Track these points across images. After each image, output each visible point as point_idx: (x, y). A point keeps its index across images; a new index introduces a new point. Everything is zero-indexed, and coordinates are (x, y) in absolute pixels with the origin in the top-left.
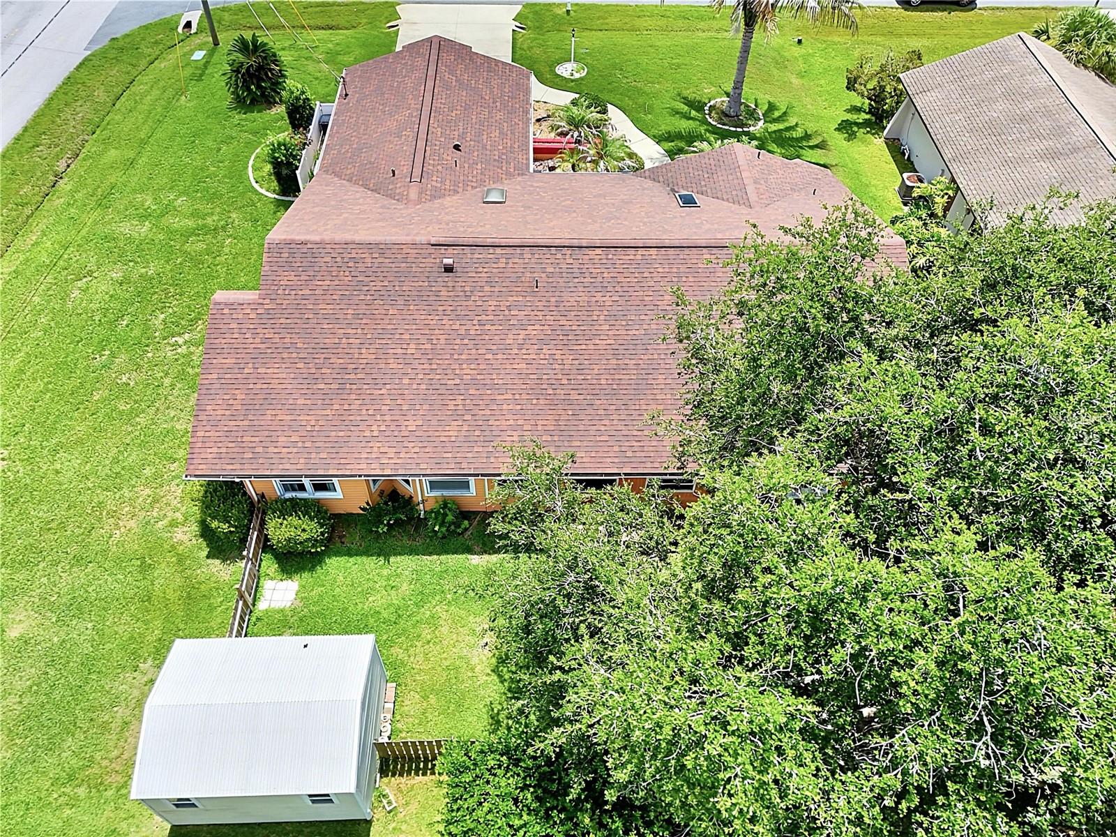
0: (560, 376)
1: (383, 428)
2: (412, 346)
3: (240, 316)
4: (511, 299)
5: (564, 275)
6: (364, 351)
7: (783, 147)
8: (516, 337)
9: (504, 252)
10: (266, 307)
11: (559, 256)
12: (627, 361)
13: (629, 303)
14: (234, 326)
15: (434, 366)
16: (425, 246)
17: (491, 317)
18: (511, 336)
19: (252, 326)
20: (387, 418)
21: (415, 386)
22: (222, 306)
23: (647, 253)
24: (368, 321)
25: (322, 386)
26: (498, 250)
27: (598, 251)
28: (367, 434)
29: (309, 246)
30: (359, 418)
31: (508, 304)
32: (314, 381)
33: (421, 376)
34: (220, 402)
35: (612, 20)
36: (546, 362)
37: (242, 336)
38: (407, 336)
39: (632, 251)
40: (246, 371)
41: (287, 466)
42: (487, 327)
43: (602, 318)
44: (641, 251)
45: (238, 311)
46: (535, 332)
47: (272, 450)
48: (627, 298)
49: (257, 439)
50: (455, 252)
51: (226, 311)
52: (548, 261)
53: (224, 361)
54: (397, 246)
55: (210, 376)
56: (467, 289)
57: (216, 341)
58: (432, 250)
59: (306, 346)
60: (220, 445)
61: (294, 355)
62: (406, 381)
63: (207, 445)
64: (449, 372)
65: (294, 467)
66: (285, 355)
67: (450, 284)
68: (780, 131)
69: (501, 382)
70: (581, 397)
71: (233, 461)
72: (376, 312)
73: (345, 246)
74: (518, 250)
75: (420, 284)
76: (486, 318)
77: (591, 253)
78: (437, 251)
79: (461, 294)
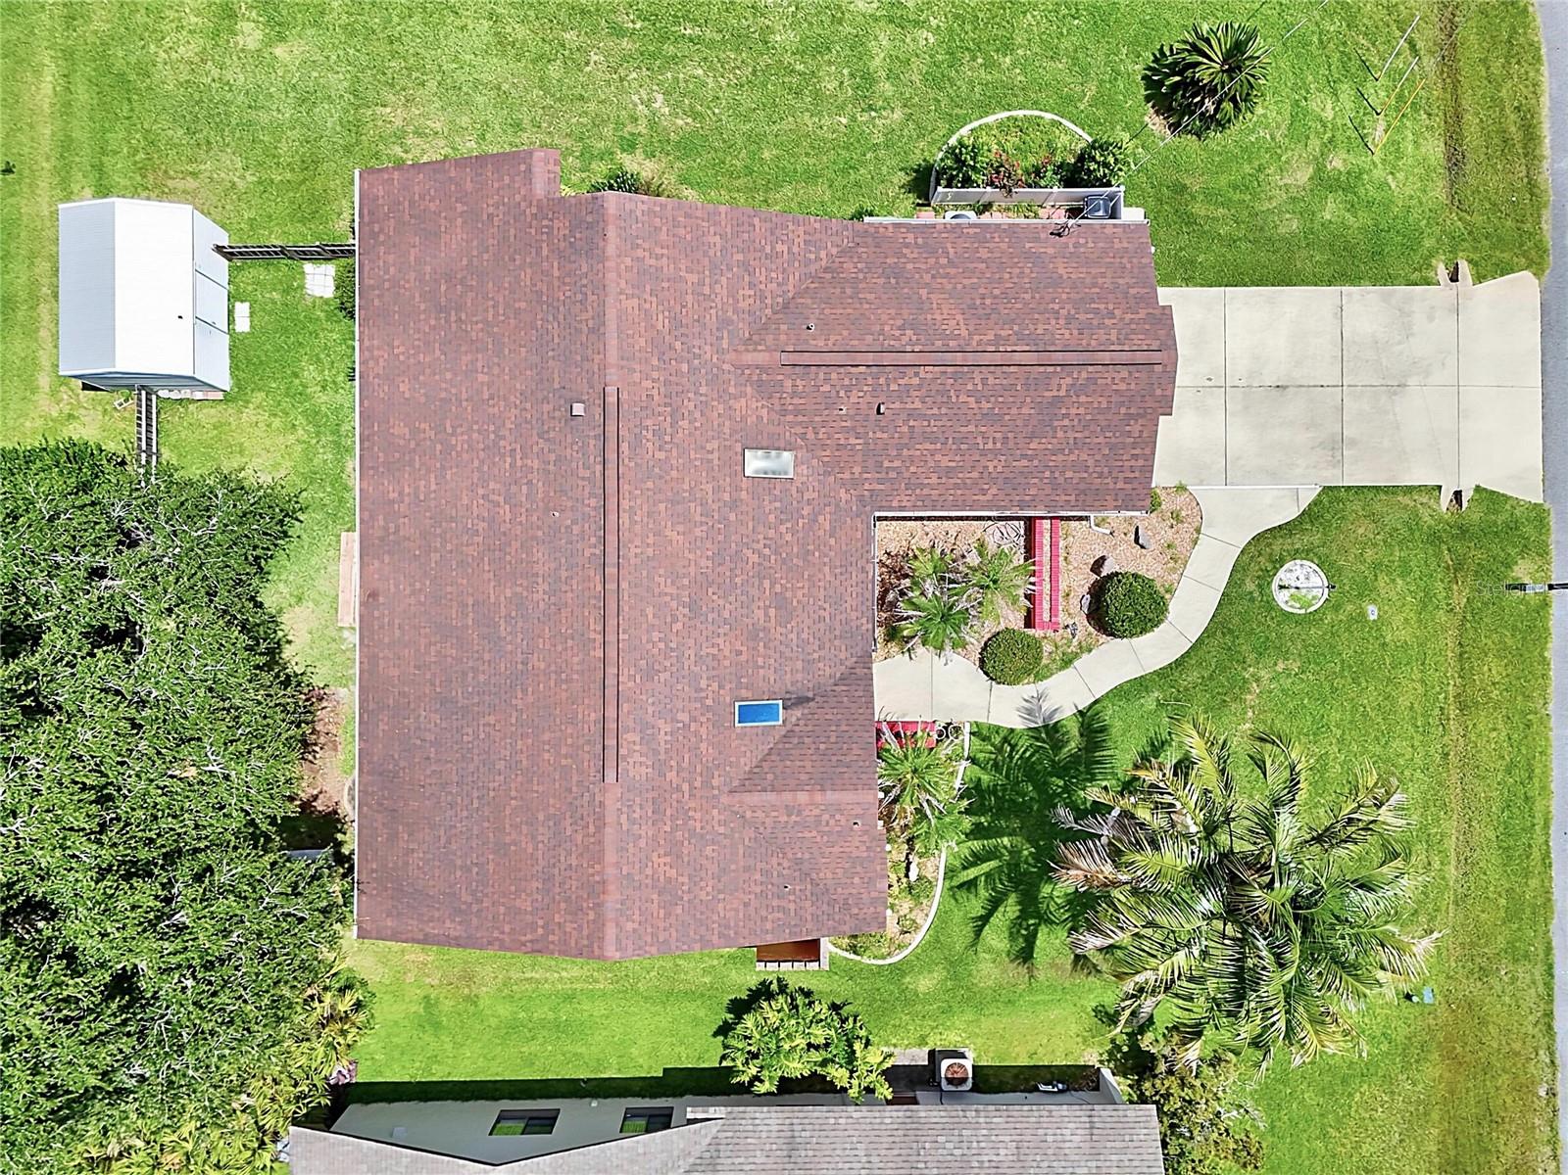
2: (485, 377)
3: (518, 185)
4: (540, 485)
9: (598, 474)
11: (593, 540)
16: (602, 383)
17: (519, 463)
23: (597, 645)
29: (601, 244)
31: (535, 482)
41: (366, 269)
42: (508, 460)
44: (599, 637)
45: (523, 181)
50: (597, 417)
51: (524, 166)
54: (601, 347)
56: (551, 434)
63: (386, 184)
66: (475, 243)
69: (449, 477)
73: (601, 286)
74: (600, 491)
75: (557, 380)
76: (518, 457)
77: (598, 577)
78: (597, 396)
79: (546, 428)
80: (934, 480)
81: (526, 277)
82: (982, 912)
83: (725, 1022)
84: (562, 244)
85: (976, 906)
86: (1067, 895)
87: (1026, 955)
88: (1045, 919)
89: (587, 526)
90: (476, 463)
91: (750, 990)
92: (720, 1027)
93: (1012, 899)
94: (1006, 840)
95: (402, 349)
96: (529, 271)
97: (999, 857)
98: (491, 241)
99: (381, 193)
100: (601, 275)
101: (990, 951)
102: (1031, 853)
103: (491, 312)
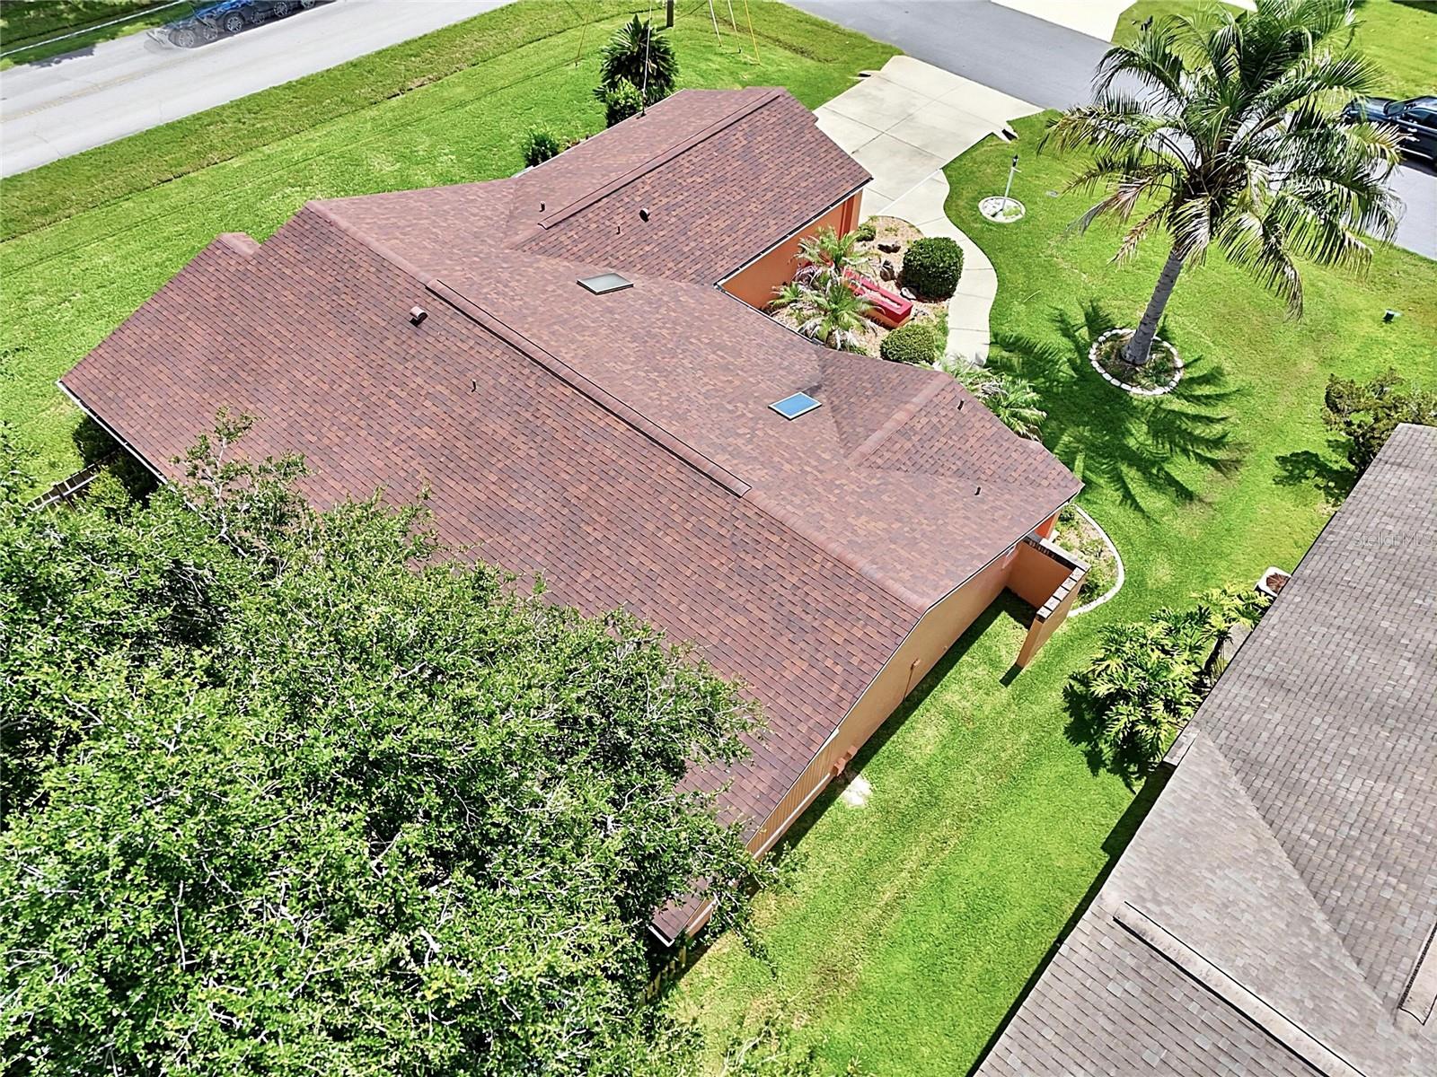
2: (314, 378)
3: (224, 264)
4: (439, 387)
5: (511, 394)
6: (275, 357)
7: (1155, 436)
8: (404, 430)
9: (481, 334)
10: (249, 266)
11: (526, 371)
12: (476, 529)
13: (542, 468)
15: (311, 411)
16: (419, 285)
17: (404, 395)
18: (400, 426)
19: (222, 278)
21: (278, 420)
22: (220, 246)
23: (614, 424)
24: (306, 330)
25: (216, 369)
26: (478, 330)
27: (569, 391)
31: (431, 391)
32: (214, 360)
33: (292, 413)
36: (404, 475)
38: (319, 366)
39: (600, 412)
40: (181, 316)
41: (124, 425)
42: (391, 402)
43: (500, 465)
44: (611, 419)
46: (424, 437)
47: (129, 400)
48: (544, 461)
50: (440, 307)
52: (510, 370)
53: (176, 298)
55: (153, 304)
56: (413, 352)
57: (187, 275)
58: (421, 292)
59: (241, 323)
61: (225, 325)
62: (277, 409)
63: (96, 364)
64: (318, 425)
65: (128, 429)
66: (219, 321)
67: (403, 337)
68: (1181, 414)
69: (347, 466)
72: (320, 326)
74: (495, 340)
75: (380, 321)
78: (423, 296)
79: (403, 353)
80: (728, 240)
81: (288, 298)
82: (1120, 493)
83: (1087, 754)
85: (1111, 493)
86: (1148, 433)
87: (1185, 495)
88: (1159, 461)
91: (1065, 710)
92: (1089, 763)
93: (1124, 468)
94: (1065, 438)
96: (286, 293)
97: (1077, 451)
101: (1164, 512)
102: (1091, 431)
103: (276, 341)
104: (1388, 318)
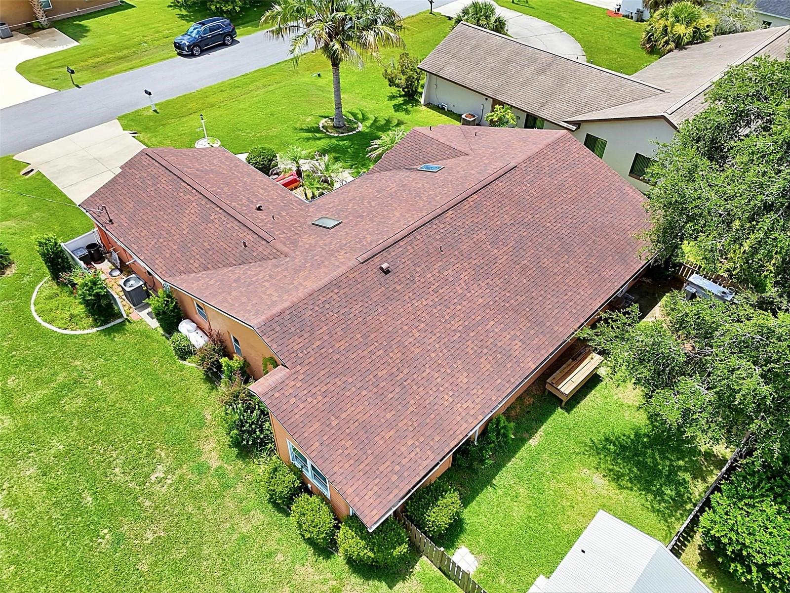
0: (503, 293)
1: (451, 393)
3: (291, 391)
4: (436, 267)
6: (391, 354)
8: (460, 287)
9: (404, 242)
10: (301, 372)
12: (523, 263)
13: (493, 231)
14: (293, 400)
15: (438, 335)
16: (359, 267)
17: (437, 284)
18: (458, 288)
19: (306, 392)
20: (446, 385)
21: (441, 354)
22: (270, 394)
24: (375, 334)
25: (391, 395)
26: (401, 243)
27: (450, 212)
28: (446, 404)
29: (288, 312)
30: (432, 398)
31: (437, 271)
32: (383, 397)
33: (437, 346)
34: (339, 458)
35: (192, 105)
36: (488, 290)
37: (306, 403)
38: (405, 328)
39: (465, 203)
40: (334, 424)
41: (425, 463)
43: (489, 247)
44: (470, 200)
45: (285, 388)
46: (467, 277)
47: (404, 462)
48: (489, 229)
49: (388, 463)
50: (378, 259)
51: (277, 395)
53: (312, 429)
54: (343, 277)
55: (313, 448)
56: (408, 276)
57: (292, 420)
58: (364, 266)
59: (355, 377)
60: (369, 487)
61: (354, 389)
62: (433, 355)
63: (362, 494)
65: (429, 460)
66: (348, 394)
67: (396, 280)
68: (373, 124)
69: (479, 318)
70: (524, 297)
71: (390, 490)
72: (374, 325)
73: (311, 297)
74: (411, 237)
75: (380, 290)
76: (435, 287)
77: (447, 215)
78: (369, 265)
79: (408, 281)
81: (342, 345)
84: (306, 336)
89: (432, 233)
90: (459, 307)
95: (446, 397)
96: (337, 346)
98: (339, 383)
99: (370, 493)
100: (305, 301)
103: (378, 354)
104: (319, 75)
